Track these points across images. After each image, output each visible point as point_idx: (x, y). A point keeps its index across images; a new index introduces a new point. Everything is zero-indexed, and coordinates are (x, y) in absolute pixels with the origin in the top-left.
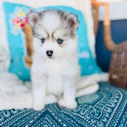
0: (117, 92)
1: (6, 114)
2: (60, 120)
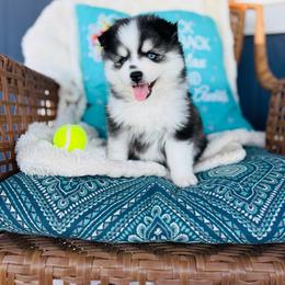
1: (91, 185)
2: (180, 200)
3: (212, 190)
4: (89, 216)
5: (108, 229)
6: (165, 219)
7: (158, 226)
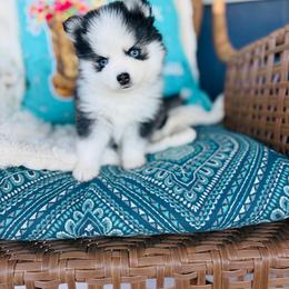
0: (230, 141)
1: (17, 179)
2: (116, 191)
3: (152, 176)
4: (12, 215)
5: (33, 227)
6: (97, 214)
7: (89, 222)
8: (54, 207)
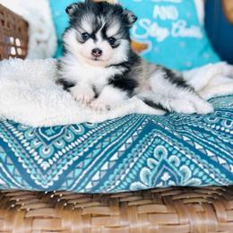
1: (77, 128)
2: (186, 138)
3: (219, 124)
4: (80, 165)
6: (173, 162)
7: (165, 170)
8: (125, 156)
